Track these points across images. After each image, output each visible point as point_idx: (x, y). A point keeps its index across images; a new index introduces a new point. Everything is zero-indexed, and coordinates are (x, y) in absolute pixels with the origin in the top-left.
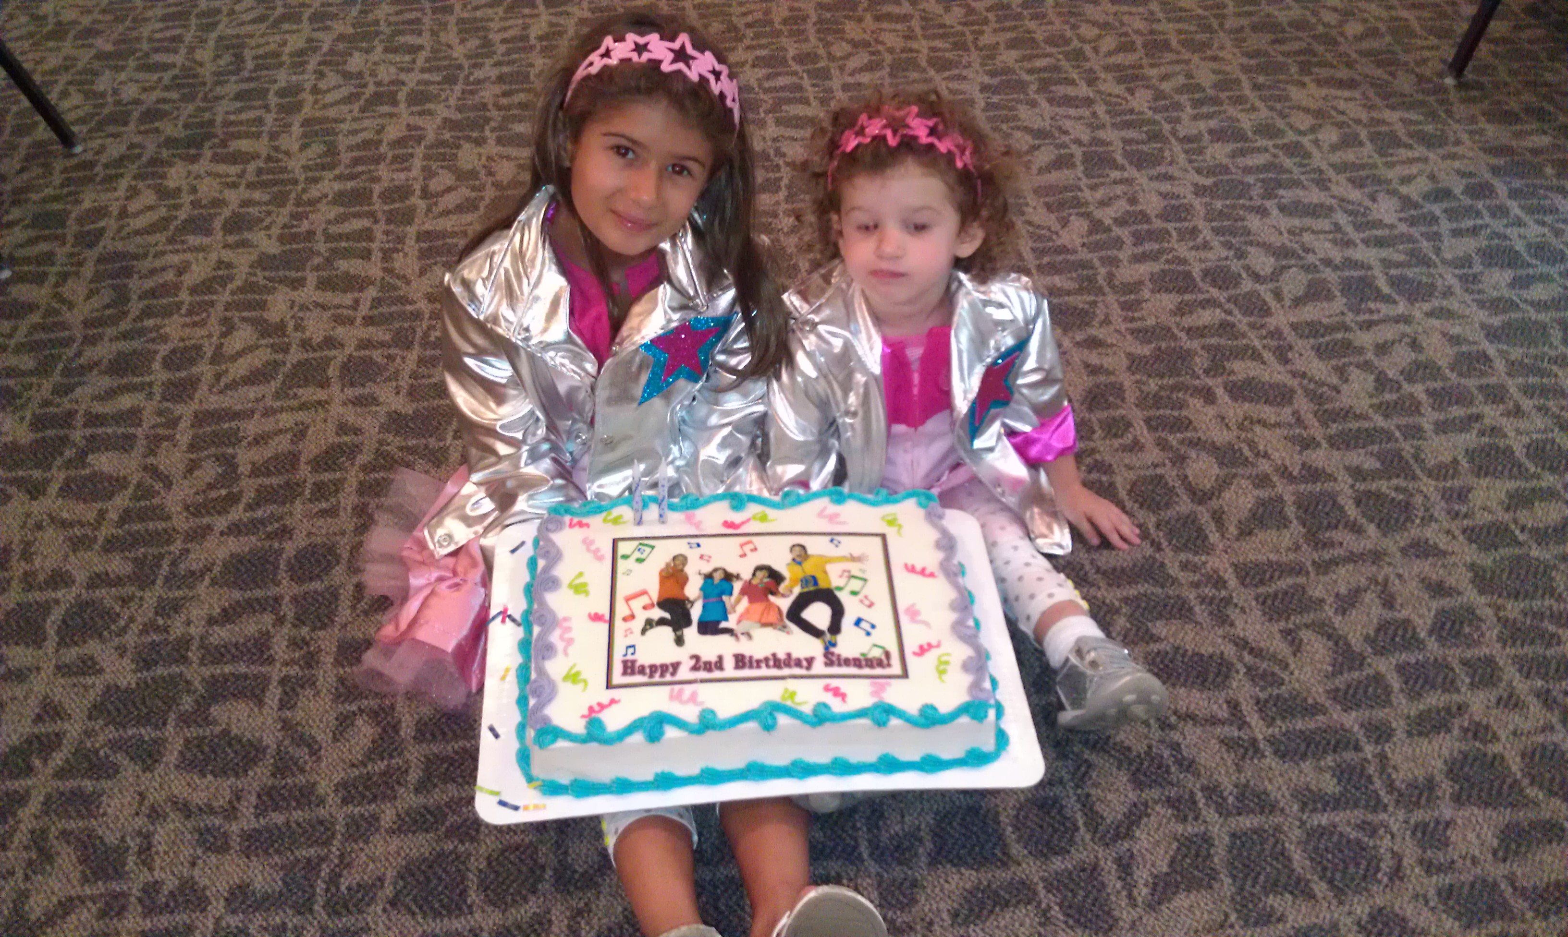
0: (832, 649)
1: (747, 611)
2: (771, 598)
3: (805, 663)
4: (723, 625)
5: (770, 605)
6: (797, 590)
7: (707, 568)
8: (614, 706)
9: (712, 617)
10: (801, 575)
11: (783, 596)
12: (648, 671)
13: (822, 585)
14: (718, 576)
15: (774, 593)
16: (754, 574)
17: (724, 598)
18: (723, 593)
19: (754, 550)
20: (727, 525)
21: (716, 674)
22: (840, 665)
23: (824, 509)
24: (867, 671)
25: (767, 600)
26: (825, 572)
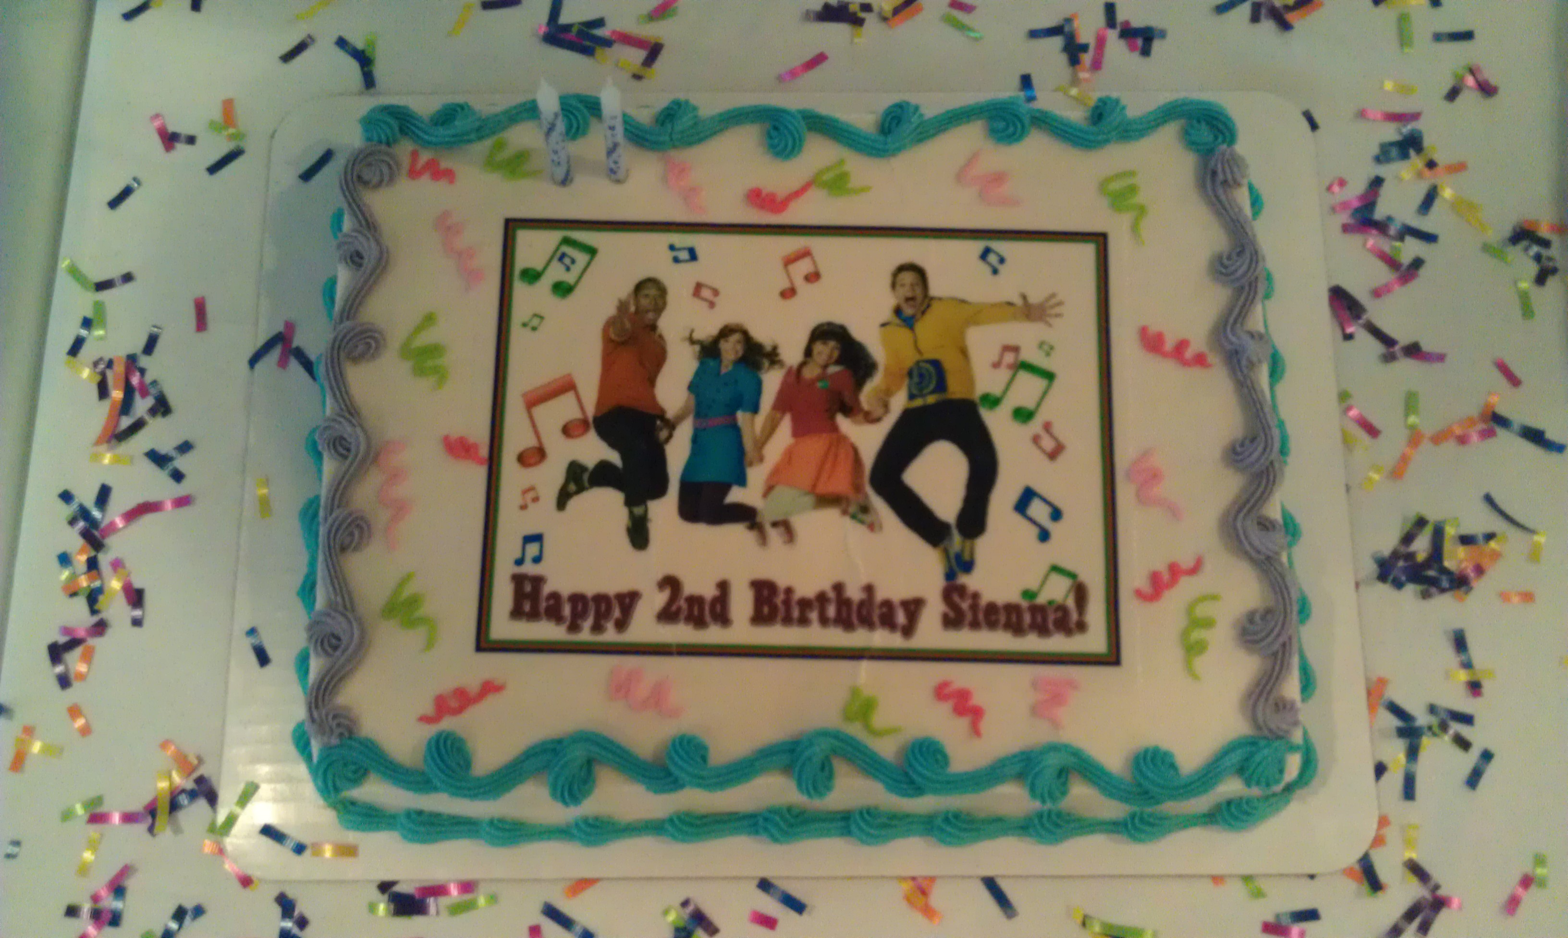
0: (964, 579)
1: (789, 456)
2: (844, 423)
3: (901, 618)
4: (736, 495)
5: (841, 440)
6: (899, 402)
7: (708, 329)
8: (491, 702)
9: (709, 475)
10: (909, 358)
11: (871, 419)
12: (567, 610)
13: (956, 390)
14: (730, 349)
15: (850, 409)
16: (808, 352)
17: (741, 416)
18: (737, 403)
19: (813, 277)
20: (756, 197)
21: (713, 635)
22: (975, 625)
23: (973, 159)
24: (1032, 643)
25: (835, 429)
26: (964, 352)
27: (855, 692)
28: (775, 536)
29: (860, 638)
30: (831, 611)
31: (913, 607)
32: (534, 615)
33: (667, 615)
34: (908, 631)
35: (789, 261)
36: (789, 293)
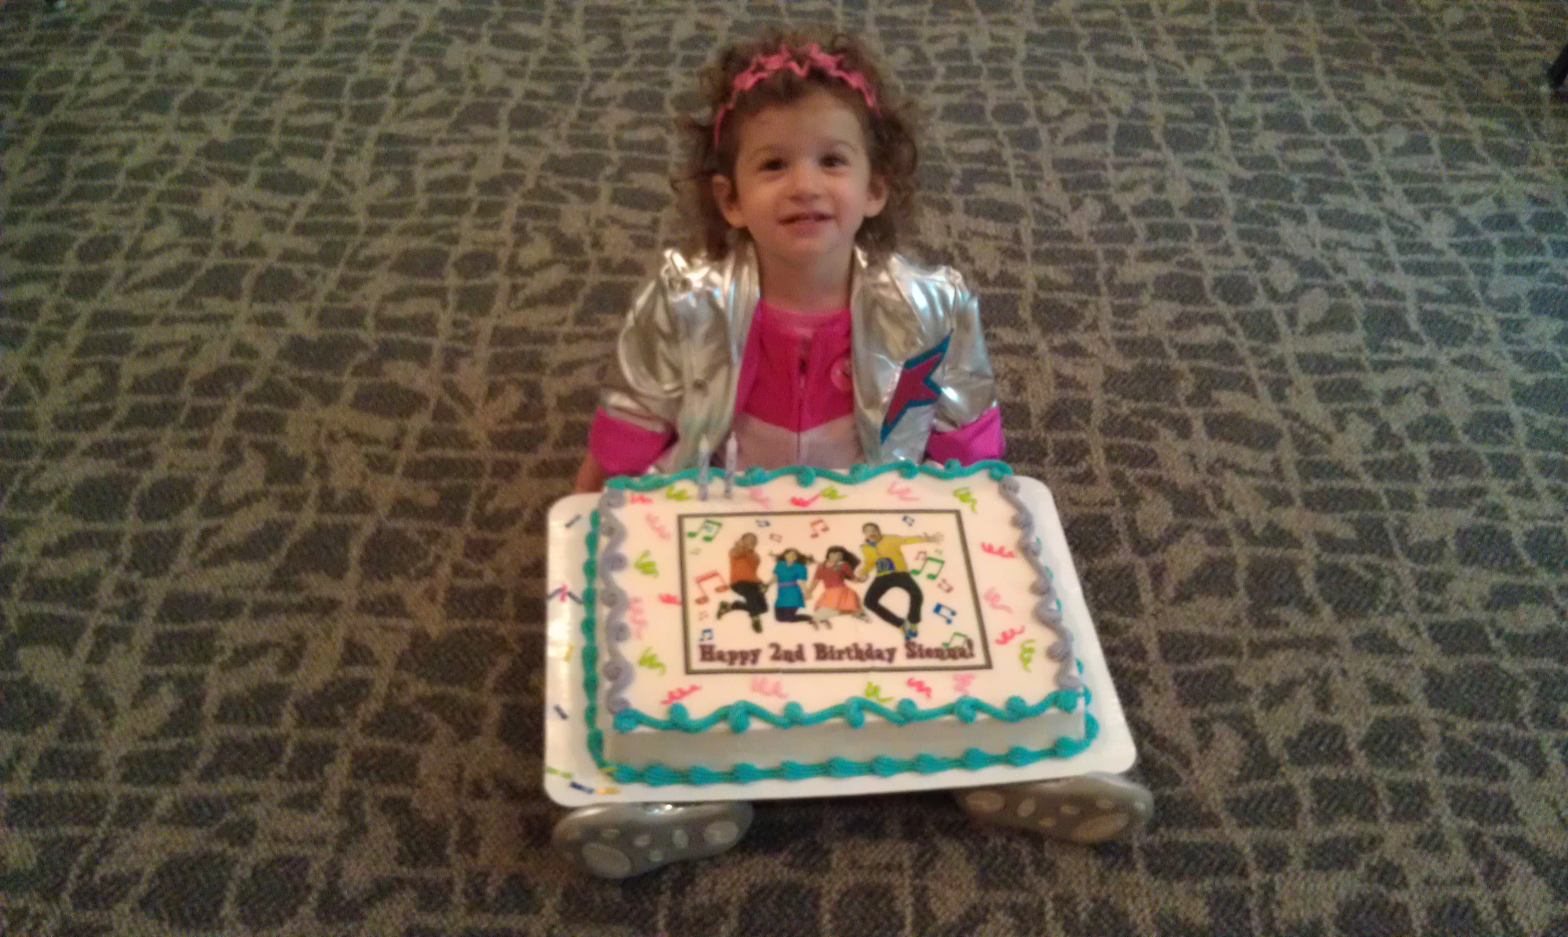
0: (913, 640)
1: (824, 596)
2: (849, 583)
3: (886, 655)
4: (801, 611)
5: (847, 590)
6: (873, 574)
7: (779, 549)
8: (695, 693)
9: (788, 603)
10: (875, 557)
11: (860, 580)
12: (727, 657)
13: (899, 568)
14: (790, 558)
15: (850, 577)
16: (828, 557)
17: (800, 582)
18: (796, 577)
19: (826, 529)
20: (796, 502)
21: (798, 665)
22: (922, 656)
23: (894, 484)
24: (950, 662)
25: (843, 585)
26: (900, 554)
27: (870, 684)
28: (822, 627)
29: (868, 664)
30: (853, 654)
31: (892, 652)
32: (711, 659)
33: (776, 657)
34: (890, 660)
35: (814, 524)
36: (815, 536)
